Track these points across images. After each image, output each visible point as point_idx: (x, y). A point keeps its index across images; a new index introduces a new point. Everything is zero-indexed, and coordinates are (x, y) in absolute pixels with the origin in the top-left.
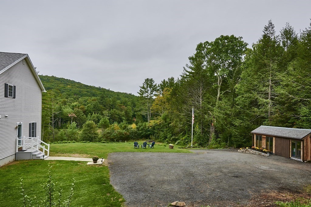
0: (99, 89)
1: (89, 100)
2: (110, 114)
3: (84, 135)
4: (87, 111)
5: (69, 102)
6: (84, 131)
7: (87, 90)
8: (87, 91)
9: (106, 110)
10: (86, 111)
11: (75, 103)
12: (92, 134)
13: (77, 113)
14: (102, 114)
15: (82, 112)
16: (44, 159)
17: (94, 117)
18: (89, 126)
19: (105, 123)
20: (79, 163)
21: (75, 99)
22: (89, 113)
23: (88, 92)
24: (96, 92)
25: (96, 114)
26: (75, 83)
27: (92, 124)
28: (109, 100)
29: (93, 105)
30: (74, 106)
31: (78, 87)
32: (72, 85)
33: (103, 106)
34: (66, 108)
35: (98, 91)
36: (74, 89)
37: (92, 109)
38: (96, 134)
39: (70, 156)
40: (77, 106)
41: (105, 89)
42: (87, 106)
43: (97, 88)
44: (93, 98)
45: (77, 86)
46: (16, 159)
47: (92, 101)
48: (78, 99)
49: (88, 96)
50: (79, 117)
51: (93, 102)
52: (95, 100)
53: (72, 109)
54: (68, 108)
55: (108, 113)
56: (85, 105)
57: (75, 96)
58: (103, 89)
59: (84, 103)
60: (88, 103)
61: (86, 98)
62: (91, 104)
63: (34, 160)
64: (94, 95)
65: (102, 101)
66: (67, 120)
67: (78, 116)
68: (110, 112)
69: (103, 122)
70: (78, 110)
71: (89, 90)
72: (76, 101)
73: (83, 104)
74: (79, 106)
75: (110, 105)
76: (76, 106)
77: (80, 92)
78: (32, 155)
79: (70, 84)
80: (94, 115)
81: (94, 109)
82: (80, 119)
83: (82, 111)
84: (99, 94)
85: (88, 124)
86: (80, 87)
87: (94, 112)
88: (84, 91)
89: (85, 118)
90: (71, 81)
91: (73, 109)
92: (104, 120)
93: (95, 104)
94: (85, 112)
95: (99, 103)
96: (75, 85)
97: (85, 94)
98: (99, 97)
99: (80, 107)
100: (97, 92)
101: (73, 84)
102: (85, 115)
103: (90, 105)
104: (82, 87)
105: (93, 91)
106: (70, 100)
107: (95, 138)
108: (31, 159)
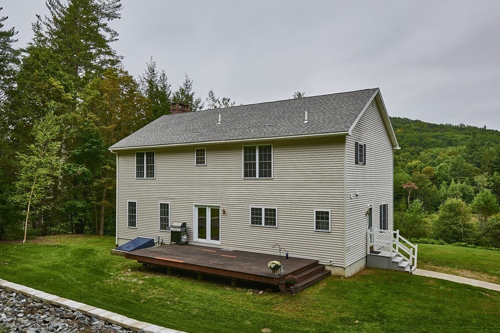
0: (461, 129)
1: (442, 153)
2: (492, 184)
3: (443, 227)
4: (439, 178)
5: (403, 161)
6: (443, 218)
7: (435, 134)
8: (434, 137)
9: (481, 173)
10: (436, 177)
11: (414, 163)
12: (461, 226)
13: (419, 181)
14: (473, 184)
15: (427, 180)
16: (411, 273)
17: (453, 190)
18: (451, 208)
19: (486, 203)
20: (483, 291)
21: (413, 154)
22: (443, 180)
23: (436, 137)
24: (454, 137)
25: (459, 184)
26: (409, 124)
27: (459, 205)
28: (490, 151)
29: (452, 165)
30: (411, 168)
31: (415, 130)
32: (404, 128)
33: (475, 166)
34: (398, 172)
35: (458, 134)
36: (410, 134)
37: (449, 173)
38: (467, 226)
39: (457, 274)
40: (418, 168)
41: (475, 128)
42: (438, 167)
43: (456, 128)
44: (450, 149)
45: (414, 127)
46: (368, 266)
47: (449, 155)
48: (419, 154)
49: (438, 147)
50: (423, 190)
51: (449, 157)
52: (454, 154)
53: (408, 173)
54: (401, 172)
55: (488, 181)
56: (434, 165)
57: (412, 149)
58: (469, 128)
59: (430, 161)
60: (440, 161)
61: (434, 151)
62: (448, 163)
63: (396, 271)
64: (450, 144)
65: (471, 154)
66: (400, 195)
67: (421, 187)
68: (491, 178)
69: (482, 202)
70: (420, 176)
71: (438, 133)
72: (416, 158)
73: (430, 163)
74: (421, 168)
75: (491, 162)
76: (415, 167)
77: (421, 139)
78: (391, 262)
79: (400, 125)
80: (454, 186)
81: (453, 173)
82: (425, 193)
83: (429, 178)
84: (462, 140)
85: (449, 205)
86: (420, 130)
87: (453, 179)
88: (429, 137)
89: (435, 192)
90: (403, 119)
91: (410, 174)
92: (483, 196)
93: (455, 162)
94: (434, 179)
95: (465, 160)
96: (409, 127)
97: (433, 143)
98: (465, 147)
99: (424, 169)
100: (456, 135)
101: (406, 125)
102: (435, 186)
103: (445, 165)
104: (424, 129)
105: (449, 135)
106: (403, 157)
107: (467, 236)
108: (391, 269)
